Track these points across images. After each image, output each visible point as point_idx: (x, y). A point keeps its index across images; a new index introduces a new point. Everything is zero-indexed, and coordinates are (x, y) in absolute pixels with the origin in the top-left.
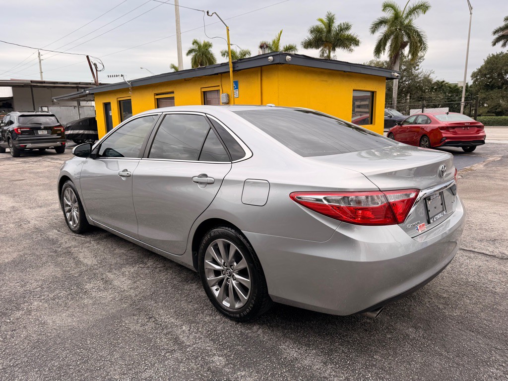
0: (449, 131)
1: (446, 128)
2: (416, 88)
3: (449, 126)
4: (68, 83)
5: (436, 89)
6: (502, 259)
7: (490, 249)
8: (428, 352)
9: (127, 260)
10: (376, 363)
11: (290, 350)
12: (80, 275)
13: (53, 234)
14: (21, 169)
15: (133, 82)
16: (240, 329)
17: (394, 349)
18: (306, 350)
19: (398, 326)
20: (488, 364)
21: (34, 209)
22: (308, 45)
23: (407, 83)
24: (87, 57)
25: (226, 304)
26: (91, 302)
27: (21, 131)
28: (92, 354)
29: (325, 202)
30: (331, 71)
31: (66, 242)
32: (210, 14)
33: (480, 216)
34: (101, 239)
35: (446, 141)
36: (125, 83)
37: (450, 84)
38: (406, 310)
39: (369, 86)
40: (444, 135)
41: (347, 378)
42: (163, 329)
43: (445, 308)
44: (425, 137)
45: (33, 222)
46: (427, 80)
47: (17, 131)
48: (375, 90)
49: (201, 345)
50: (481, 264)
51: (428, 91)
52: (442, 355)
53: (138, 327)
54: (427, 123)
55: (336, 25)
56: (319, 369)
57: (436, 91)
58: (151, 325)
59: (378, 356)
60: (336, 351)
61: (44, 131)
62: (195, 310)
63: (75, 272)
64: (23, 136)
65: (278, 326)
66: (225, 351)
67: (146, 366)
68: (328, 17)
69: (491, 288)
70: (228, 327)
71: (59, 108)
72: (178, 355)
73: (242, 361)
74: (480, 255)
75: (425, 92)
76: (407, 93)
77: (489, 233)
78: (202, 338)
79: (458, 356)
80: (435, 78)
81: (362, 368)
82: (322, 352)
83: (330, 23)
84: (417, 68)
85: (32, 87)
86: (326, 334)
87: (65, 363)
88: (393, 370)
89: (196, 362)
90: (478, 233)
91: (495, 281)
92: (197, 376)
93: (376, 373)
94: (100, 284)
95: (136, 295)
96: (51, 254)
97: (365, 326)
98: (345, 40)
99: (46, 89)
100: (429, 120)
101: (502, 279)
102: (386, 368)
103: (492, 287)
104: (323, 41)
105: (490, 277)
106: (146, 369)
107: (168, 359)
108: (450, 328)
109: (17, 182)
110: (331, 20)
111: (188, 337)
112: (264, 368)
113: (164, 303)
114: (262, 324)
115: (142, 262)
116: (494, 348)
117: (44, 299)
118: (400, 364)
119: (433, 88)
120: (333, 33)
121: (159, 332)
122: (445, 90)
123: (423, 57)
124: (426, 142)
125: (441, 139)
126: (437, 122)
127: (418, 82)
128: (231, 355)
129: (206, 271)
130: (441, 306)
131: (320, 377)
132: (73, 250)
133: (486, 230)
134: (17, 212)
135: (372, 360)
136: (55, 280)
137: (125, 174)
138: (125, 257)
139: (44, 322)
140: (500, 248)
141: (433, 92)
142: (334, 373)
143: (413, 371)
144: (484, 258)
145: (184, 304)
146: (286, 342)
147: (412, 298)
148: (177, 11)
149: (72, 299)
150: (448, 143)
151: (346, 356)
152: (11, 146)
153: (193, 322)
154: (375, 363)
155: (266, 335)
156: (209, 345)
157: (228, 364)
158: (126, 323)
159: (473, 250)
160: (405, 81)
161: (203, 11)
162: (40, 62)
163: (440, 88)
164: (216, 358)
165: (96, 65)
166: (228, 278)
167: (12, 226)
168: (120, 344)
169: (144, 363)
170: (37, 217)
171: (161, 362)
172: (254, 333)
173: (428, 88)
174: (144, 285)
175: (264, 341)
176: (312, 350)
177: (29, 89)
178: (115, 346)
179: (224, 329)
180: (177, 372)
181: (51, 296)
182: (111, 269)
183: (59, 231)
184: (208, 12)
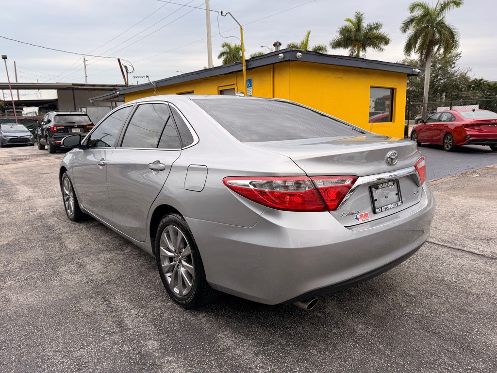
0: (474, 129)
1: (471, 126)
2: (453, 86)
3: (473, 123)
4: (106, 86)
5: (474, 87)
6: (491, 258)
7: (482, 248)
8: (370, 349)
9: (107, 246)
10: (310, 357)
11: (226, 339)
12: (59, 259)
13: (51, 221)
14: (53, 163)
15: (157, 82)
16: (187, 316)
17: (335, 345)
18: (242, 340)
19: (349, 321)
20: (432, 366)
21: (47, 199)
22: (337, 44)
23: (442, 81)
24: (119, 60)
25: (176, 290)
26: (58, 283)
27: (57, 129)
28: (38, 331)
29: (252, 187)
30: (345, 68)
31: (60, 229)
32: (224, 14)
33: (484, 214)
34: (92, 227)
35: (471, 139)
36: (150, 84)
37: (489, 82)
38: (364, 306)
39: (389, 83)
40: (468, 133)
41: (273, 371)
42: (112, 312)
43: (407, 306)
44: (449, 135)
45: (40, 210)
46: (464, 78)
47: (53, 129)
48: (395, 87)
49: (142, 329)
50: (465, 263)
51: (465, 90)
52: (384, 353)
53: (90, 309)
54: (451, 120)
55: (365, 25)
56: (248, 360)
57: (473, 89)
58: (104, 307)
59: (314, 351)
60: (273, 343)
61: (77, 129)
62: (151, 295)
63: (55, 256)
64: (59, 134)
65: (225, 315)
66: (162, 336)
67: (82, 345)
68: (357, 17)
69: (467, 288)
70: (175, 313)
71: (96, 108)
72: (116, 337)
73: (174, 346)
74: (468, 254)
75: (461, 91)
76: (443, 92)
77: (486, 232)
78: (145, 322)
79: (402, 356)
80: (473, 76)
81: (293, 361)
82: (258, 343)
83: (359, 22)
84: (453, 65)
85: (73, 89)
86: (270, 325)
87: (10, 338)
88: (325, 366)
89: (130, 344)
90: (473, 231)
91: (474, 282)
92: (126, 358)
93: (305, 367)
94: (74, 267)
95: (102, 279)
96: (43, 238)
97: (314, 319)
98: (375, 39)
99: (87, 91)
100: (453, 118)
101: (483, 279)
102: (319, 363)
103: (469, 287)
104: (352, 41)
105: (470, 277)
106: (81, 348)
107: (106, 340)
108: (404, 327)
109: (44, 175)
110: (359, 20)
111: (133, 320)
112: (193, 355)
113: (124, 288)
114: (210, 312)
115: (121, 249)
116: (446, 350)
117: (18, 279)
118: (334, 360)
119: (470, 86)
120: (362, 32)
121: (107, 314)
122: (483, 88)
123: (460, 54)
124: (450, 140)
125: (466, 137)
126: (462, 120)
127: (455, 81)
128: (167, 340)
129: (161, 257)
130: (403, 304)
131: (245, 367)
132: (64, 236)
133: (484, 229)
134: (30, 201)
135: (306, 354)
136: (36, 262)
137: (101, 162)
138: (107, 244)
139: (9, 300)
140: (492, 247)
141: (471, 90)
142: (261, 365)
143: (346, 368)
144: (471, 257)
145: (142, 290)
146: (226, 330)
147: (375, 295)
148: (208, 15)
149: (43, 280)
150: (473, 141)
151: (282, 349)
152: (48, 143)
153: (143, 307)
154: (308, 357)
155: (208, 323)
156: (149, 330)
157: (160, 349)
158: (81, 305)
159: (462, 248)
160: (440, 79)
161: (217, 11)
162: (85, 67)
163: (478, 86)
164: (151, 342)
165: (127, 68)
166: (178, 265)
167: (20, 213)
168: (68, 323)
169: (81, 343)
170: (46, 206)
171: (97, 343)
172: (198, 320)
173: (465, 86)
174: (113, 270)
175: (204, 329)
176: (249, 340)
177: (71, 91)
178: (62, 325)
179: (171, 314)
180: (108, 353)
181: (26, 276)
182: (90, 254)
183: (58, 219)
184: (222, 12)
